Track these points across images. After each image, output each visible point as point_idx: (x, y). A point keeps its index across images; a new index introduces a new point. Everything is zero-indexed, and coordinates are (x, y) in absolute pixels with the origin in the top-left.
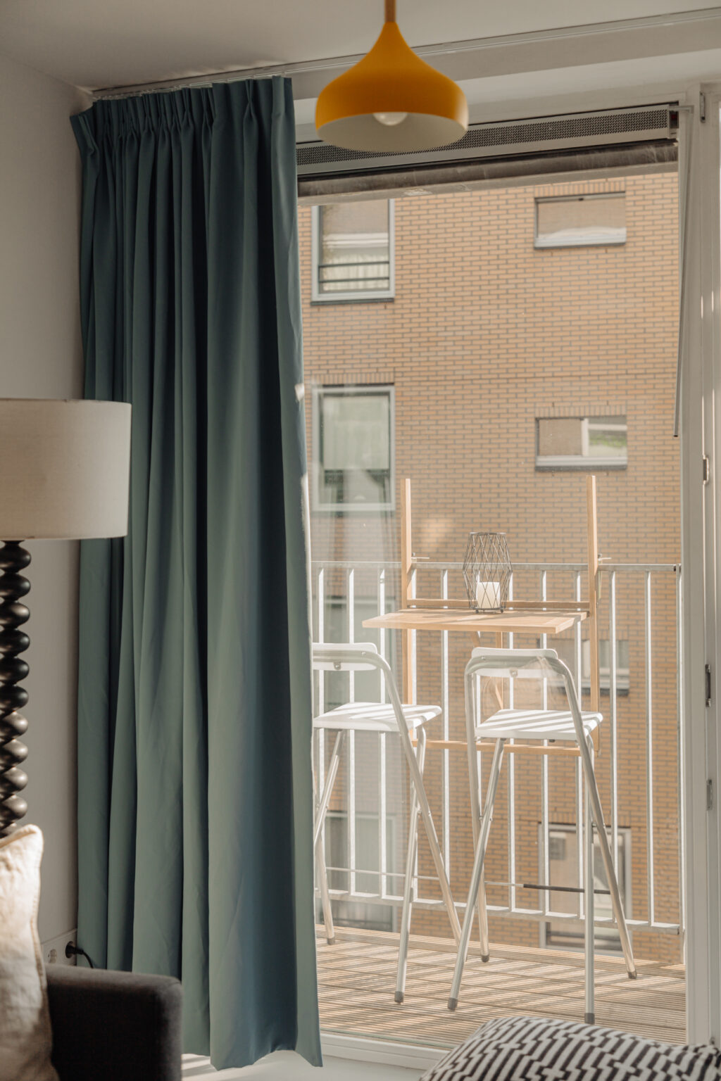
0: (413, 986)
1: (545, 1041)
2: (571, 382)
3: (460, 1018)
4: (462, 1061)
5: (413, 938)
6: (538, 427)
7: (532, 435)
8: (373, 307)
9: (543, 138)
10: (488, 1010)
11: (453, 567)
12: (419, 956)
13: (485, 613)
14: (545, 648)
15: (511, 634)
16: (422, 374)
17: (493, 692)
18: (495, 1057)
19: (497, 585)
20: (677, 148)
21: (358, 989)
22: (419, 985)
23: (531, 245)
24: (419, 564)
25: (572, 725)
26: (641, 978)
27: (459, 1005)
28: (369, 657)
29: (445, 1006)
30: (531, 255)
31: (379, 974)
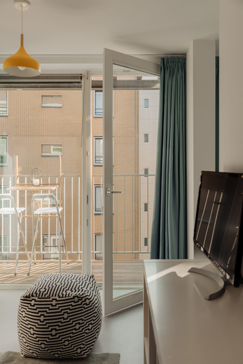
0: (19, 271)
1: (56, 278)
2: (50, 137)
3: (30, 277)
4: (37, 284)
5: (18, 261)
6: (42, 147)
7: (41, 148)
8: (3, 118)
9: (52, 79)
10: (37, 274)
11: (28, 176)
12: (20, 265)
13: (35, 186)
14: (49, 193)
15: (41, 191)
16: (15, 134)
17: (37, 204)
18: (45, 282)
19: (39, 180)
20: (82, 84)
21: (5, 273)
22: (20, 271)
23: (41, 106)
24: (20, 176)
25: (56, 210)
26: (70, 264)
27: (30, 274)
28: (8, 197)
29: (27, 275)
30: (41, 108)
31: (10, 270)
